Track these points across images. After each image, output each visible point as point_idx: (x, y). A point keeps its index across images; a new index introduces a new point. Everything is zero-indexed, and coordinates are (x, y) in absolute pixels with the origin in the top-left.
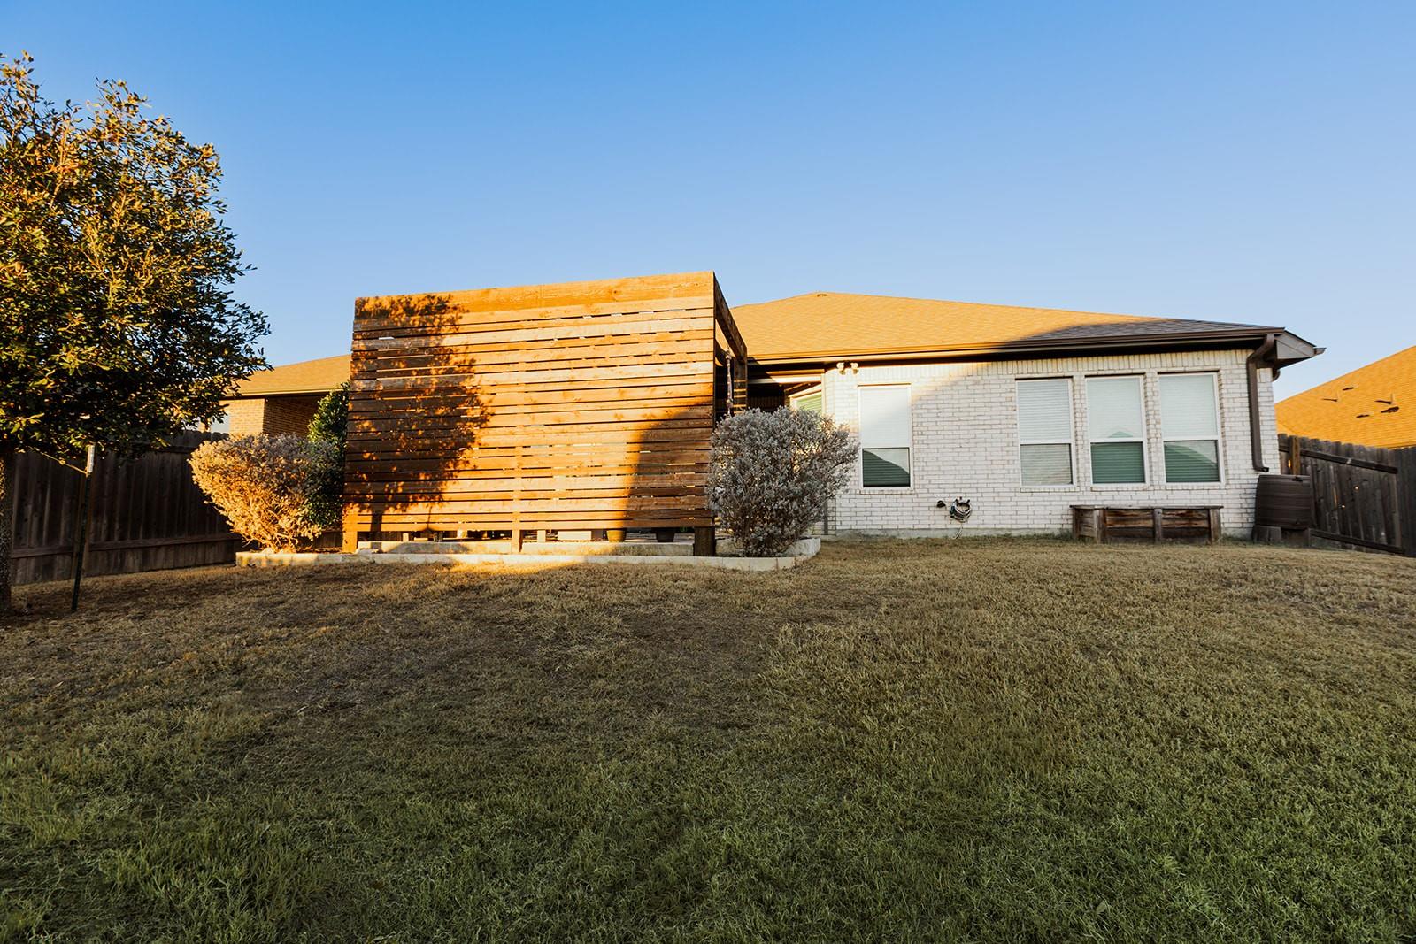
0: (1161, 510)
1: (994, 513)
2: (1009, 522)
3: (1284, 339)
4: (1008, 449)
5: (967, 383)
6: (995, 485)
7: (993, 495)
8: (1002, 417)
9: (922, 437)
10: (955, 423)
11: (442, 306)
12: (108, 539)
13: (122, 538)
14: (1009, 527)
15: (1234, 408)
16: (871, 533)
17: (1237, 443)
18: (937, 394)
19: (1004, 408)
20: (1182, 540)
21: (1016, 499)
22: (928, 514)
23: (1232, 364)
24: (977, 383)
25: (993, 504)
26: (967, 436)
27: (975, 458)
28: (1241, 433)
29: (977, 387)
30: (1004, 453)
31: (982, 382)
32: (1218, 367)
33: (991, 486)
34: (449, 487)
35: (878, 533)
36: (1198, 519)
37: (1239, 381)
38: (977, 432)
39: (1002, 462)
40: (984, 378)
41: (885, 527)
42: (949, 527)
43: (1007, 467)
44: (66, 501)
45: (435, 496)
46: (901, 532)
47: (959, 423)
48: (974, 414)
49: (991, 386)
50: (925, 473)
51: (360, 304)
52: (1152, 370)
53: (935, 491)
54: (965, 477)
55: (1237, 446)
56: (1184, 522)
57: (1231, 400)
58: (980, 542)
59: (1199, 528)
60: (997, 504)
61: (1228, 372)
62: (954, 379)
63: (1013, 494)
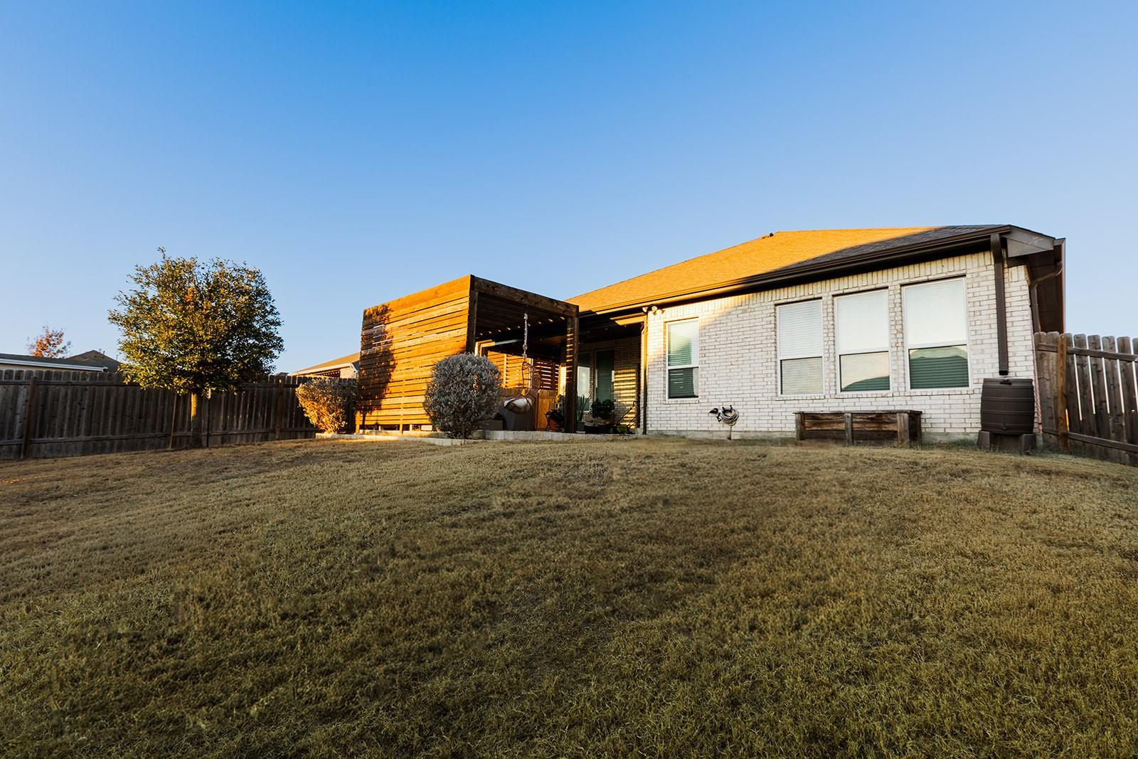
0: (850, 415)
1: (755, 418)
2: (766, 426)
3: (1017, 236)
4: (767, 364)
5: (738, 312)
6: (757, 395)
7: (754, 403)
8: (762, 338)
9: (705, 359)
10: (728, 346)
11: (386, 310)
12: (290, 426)
13: (296, 426)
14: (766, 429)
15: (980, 311)
16: (670, 434)
17: (983, 346)
18: (716, 323)
19: (765, 330)
20: (873, 442)
21: (772, 406)
22: (707, 419)
23: (979, 266)
24: (744, 311)
25: (754, 410)
26: (737, 356)
27: (742, 373)
28: (988, 336)
29: (745, 315)
30: (764, 368)
31: (749, 310)
32: (964, 272)
33: (754, 395)
34: (384, 402)
35: (675, 433)
36: (887, 423)
37: (986, 283)
38: (744, 351)
39: (762, 376)
40: (751, 306)
41: (679, 429)
42: (722, 429)
43: (765, 379)
44: (273, 411)
45: (379, 407)
46: (689, 433)
47: (731, 345)
48: (743, 337)
49: (755, 313)
50: (706, 387)
51: (365, 312)
52: (894, 283)
53: (713, 400)
54: (735, 389)
55: (983, 350)
56: (874, 425)
57: (978, 304)
58: (744, 442)
59: (889, 431)
60: (758, 410)
61: (974, 275)
62: (727, 310)
63: (770, 402)
